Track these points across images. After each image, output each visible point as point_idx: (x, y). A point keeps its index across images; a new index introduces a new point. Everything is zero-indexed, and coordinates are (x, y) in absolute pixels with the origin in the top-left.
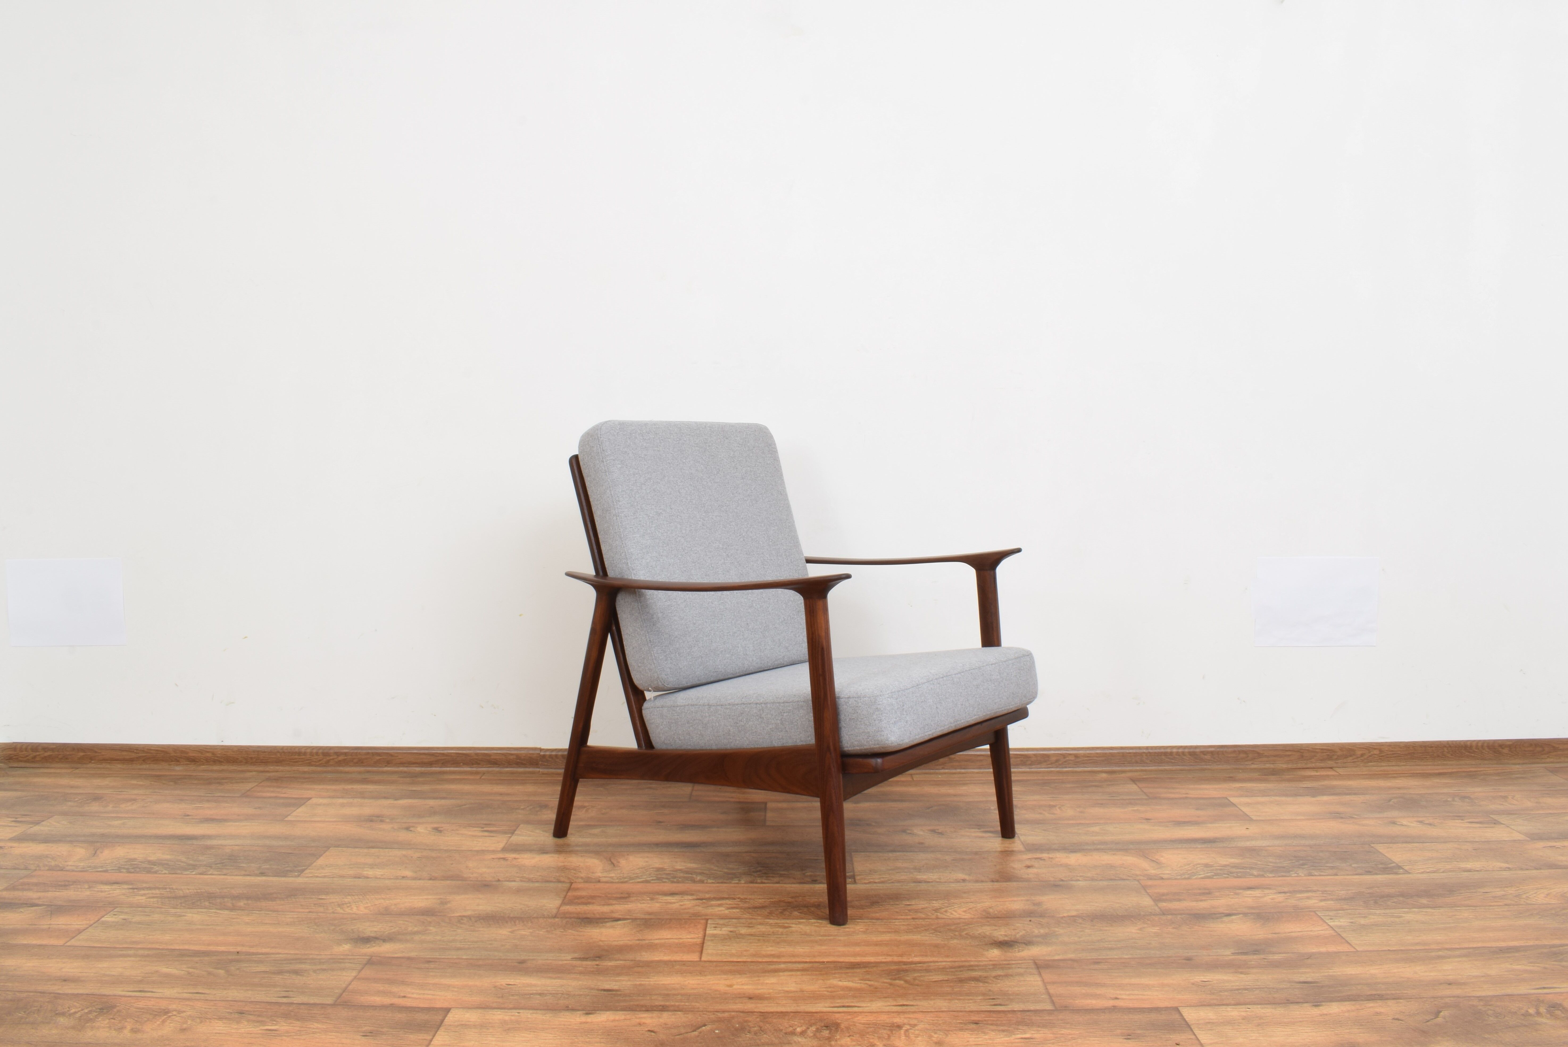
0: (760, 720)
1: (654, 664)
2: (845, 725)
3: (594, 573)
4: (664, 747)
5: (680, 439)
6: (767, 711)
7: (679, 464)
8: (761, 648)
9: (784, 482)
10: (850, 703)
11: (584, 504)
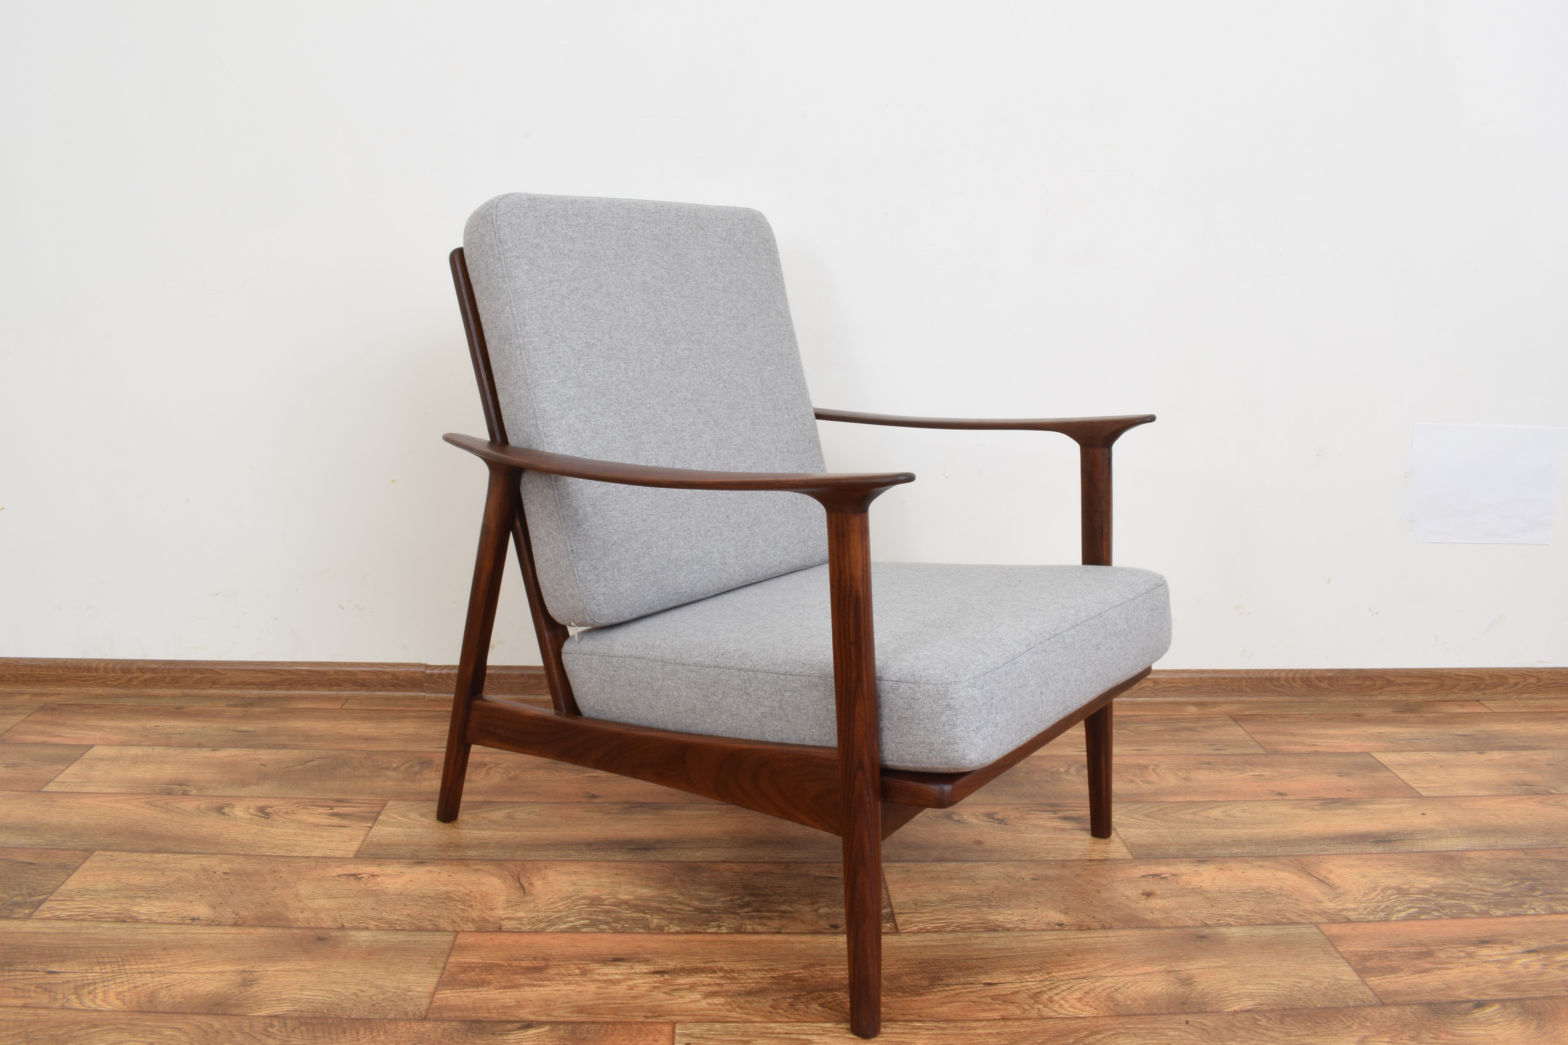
0: (744, 697)
1: (579, 587)
2: (889, 726)
3: (487, 438)
4: (594, 714)
5: (628, 228)
6: (757, 685)
7: (626, 266)
8: (748, 552)
9: (786, 298)
10: (901, 690)
11: (473, 327)
